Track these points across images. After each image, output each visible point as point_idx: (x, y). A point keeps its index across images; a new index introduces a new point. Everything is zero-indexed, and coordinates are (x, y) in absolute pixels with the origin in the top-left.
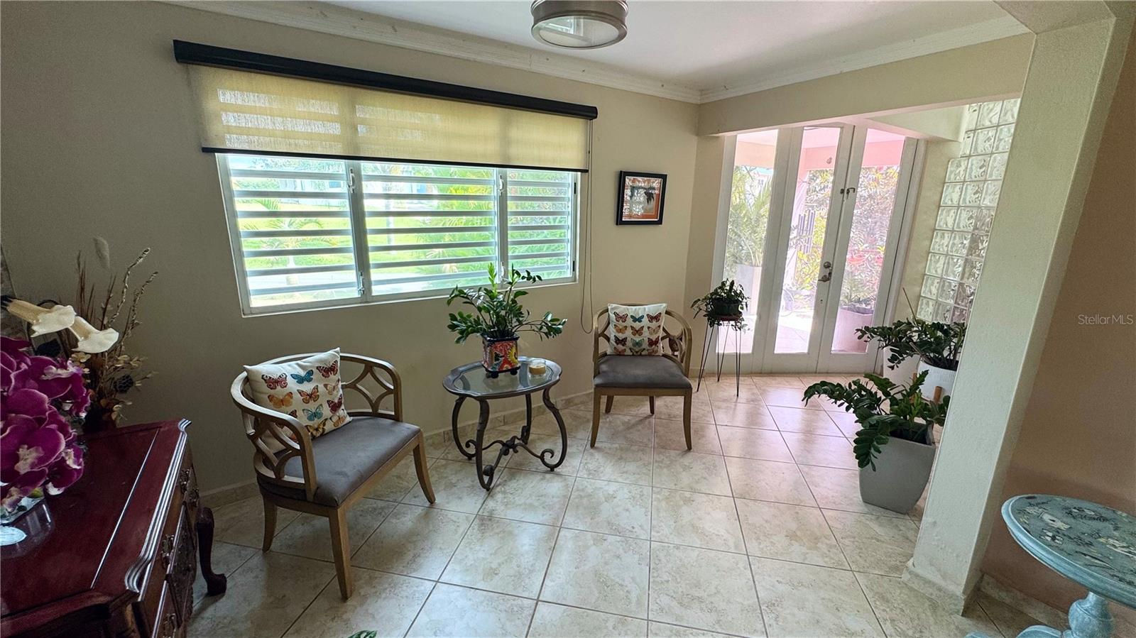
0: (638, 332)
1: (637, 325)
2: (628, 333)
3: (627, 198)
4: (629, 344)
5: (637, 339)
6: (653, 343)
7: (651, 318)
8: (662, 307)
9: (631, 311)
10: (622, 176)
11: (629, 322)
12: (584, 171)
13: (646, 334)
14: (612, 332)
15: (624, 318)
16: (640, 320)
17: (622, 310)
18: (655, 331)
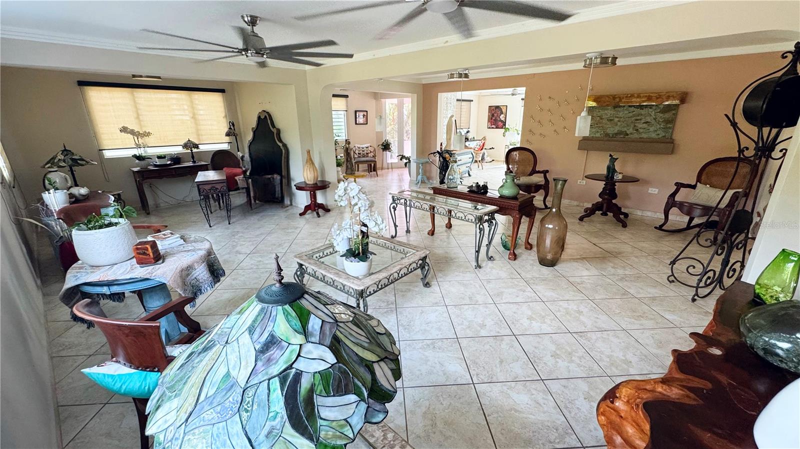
0: (363, 151)
1: (363, 150)
2: (361, 152)
3: (357, 117)
4: (362, 154)
5: (363, 153)
6: (367, 154)
7: (366, 148)
8: (369, 145)
9: (361, 146)
10: (356, 112)
11: (361, 149)
12: (346, 111)
13: (365, 151)
14: (357, 152)
15: (359, 148)
16: (363, 148)
17: (359, 146)
18: (368, 151)
